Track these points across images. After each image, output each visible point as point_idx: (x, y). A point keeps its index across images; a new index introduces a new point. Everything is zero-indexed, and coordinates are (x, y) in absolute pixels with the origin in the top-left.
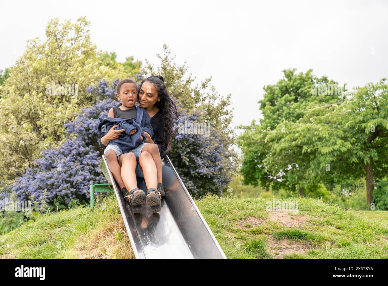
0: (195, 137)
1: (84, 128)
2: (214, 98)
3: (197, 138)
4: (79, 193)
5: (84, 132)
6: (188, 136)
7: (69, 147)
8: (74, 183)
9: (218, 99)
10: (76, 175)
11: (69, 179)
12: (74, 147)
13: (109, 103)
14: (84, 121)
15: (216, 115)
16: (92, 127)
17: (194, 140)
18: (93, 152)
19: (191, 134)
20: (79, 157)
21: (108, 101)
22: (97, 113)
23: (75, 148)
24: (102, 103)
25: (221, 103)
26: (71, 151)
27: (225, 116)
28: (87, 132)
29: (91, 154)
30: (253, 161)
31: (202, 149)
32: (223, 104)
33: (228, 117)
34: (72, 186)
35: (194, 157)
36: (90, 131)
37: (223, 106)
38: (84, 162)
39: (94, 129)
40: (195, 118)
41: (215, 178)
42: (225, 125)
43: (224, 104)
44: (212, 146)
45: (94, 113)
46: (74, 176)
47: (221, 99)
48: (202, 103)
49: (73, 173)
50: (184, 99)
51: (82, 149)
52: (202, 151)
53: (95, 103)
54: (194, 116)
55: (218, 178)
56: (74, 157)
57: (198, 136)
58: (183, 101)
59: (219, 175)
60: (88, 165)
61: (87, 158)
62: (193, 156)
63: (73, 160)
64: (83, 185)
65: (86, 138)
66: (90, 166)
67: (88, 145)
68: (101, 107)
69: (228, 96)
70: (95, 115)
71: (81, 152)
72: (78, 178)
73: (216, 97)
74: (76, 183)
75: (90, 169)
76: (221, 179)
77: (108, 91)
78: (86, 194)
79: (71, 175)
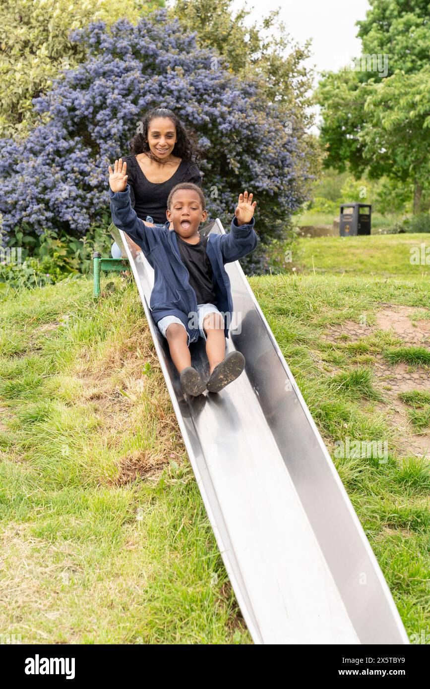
0: (252, 128)
1: (66, 106)
2: (282, 44)
3: (255, 129)
4: (59, 219)
5: (66, 114)
6: (240, 126)
7: (42, 140)
8: (51, 203)
9: (289, 46)
10: (54, 190)
11: (42, 196)
12: (50, 140)
13: (107, 62)
14: (65, 93)
15: (286, 75)
16: (80, 104)
17: (250, 133)
18: (81, 150)
19: (245, 122)
20: (57, 158)
21: (106, 59)
22: (88, 79)
23: (52, 142)
24: (95, 63)
25: (295, 54)
26: (44, 146)
27: (300, 78)
28: (72, 113)
29: (77, 154)
31: (262, 147)
32: (298, 55)
33: (304, 79)
34: (47, 209)
35: (248, 159)
36: (78, 113)
37: (298, 59)
38: (66, 167)
39: (83, 109)
40: (252, 90)
41: (281, 196)
42: (300, 92)
43: (300, 56)
44: (278, 140)
45: (81, 80)
46: (51, 192)
47: (295, 46)
48: (263, 53)
49: (50, 185)
50: (232, 48)
51: (63, 144)
52: (262, 151)
53: (82, 61)
54: (250, 86)
55: (286, 196)
56: (50, 156)
57: (256, 126)
58: (230, 52)
59: (289, 190)
60: (73, 171)
61: (71, 159)
62: (246, 157)
63: (48, 161)
64: (65, 206)
65: (69, 123)
66: (77, 174)
67: (72, 135)
68: (95, 70)
69: (307, 41)
70: (83, 82)
71: (61, 149)
72: (55, 196)
73: (286, 42)
74: (54, 204)
75: (76, 178)
76: (291, 198)
77: (106, 42)
78: (71, 222)
79: (45, 188)
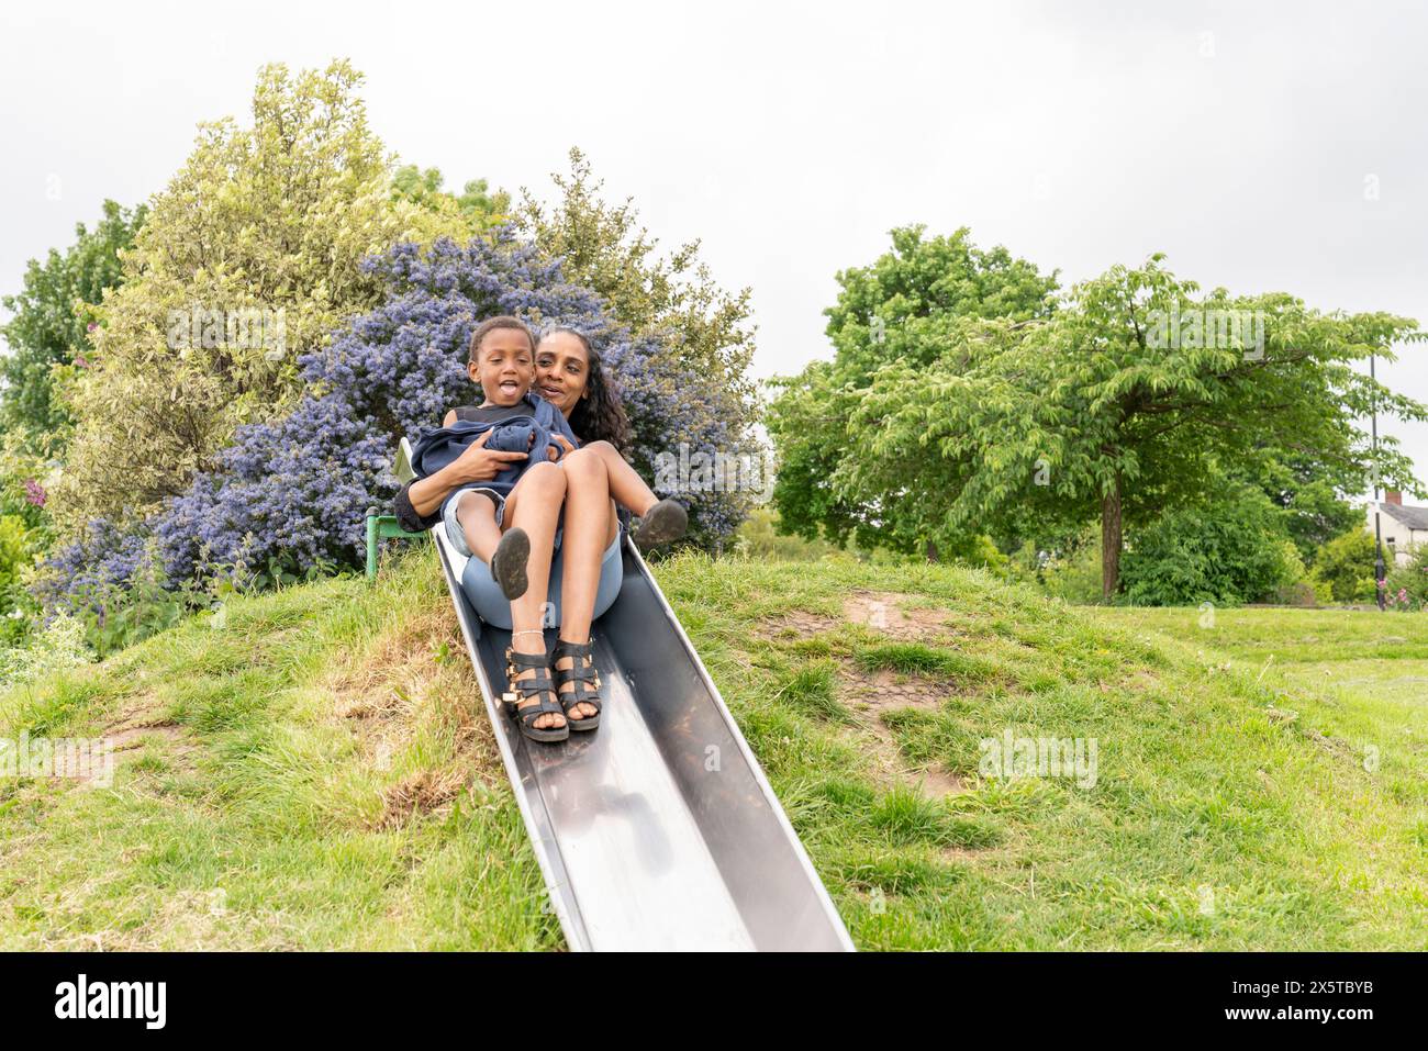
0: (652, 400)
1: (352, 367)
2: (705, 298)
3: (657, 403)
4: (337, 542)
5: (352, 378)
6: (632, 397)
7: (310, 420)
8: (324, 516)
9: (715, 300)
10: (330, 495)
11: (310, 504)
12: (325, 419)
13: (419, 302)
14: (351, 349)
15: (711, 342)
16: (374, 364)
17: (648, 408)
18: (375, 435)
19: (640, 391)
20: (336, 448)
21: (418, 297)
22: (388, 329)
23: (328, 423)
24: (398, 304)
25: (724, 312)
26: (315, 429)
27: (733, 347)
28: (361, 380)
29: (371, 440)
30: (806, 469)
31: (669, 433)
32: (729, 314)
33: (740, 349)
34: (319, 524)
35: (647, 452)
36: (370, 377)
37: (729, 319)
38: (350, 460)
39: (380, 371)
40: (652, 349)
41: (702, 511)
42: (734, 370)
43: (732, 314)
44: (696, 424)
45: (378, 329)
46: (324, 497)
47: (724, 300)
48: (673, 310)
49: (322, 487)
50: (624, 298)
51: (346, 426)
52: (669, 438)
53: (381, 302)
54: (650, 343)
55: (709, 511)
56: (325, 445)
57: (660, 397)
58: (620, 304)
59: (714, 502)
60: (361, 467)
61: (358, 449)
62: (644, 449)
63: (321, 453)
64: (347, 521)
65: (357, 394)
66: (367, 471)
67: (361, 414)
68: (399, 313)
69: (743, 292)
70: (381, 334)
71: (342, 434)
72: (335, 503)
73: (710, 294)
74: (330, 516)
75: (366, 479)
76: (718, 514)
77: (418, 271)
78: (357, 546)
79: (315, 494)
